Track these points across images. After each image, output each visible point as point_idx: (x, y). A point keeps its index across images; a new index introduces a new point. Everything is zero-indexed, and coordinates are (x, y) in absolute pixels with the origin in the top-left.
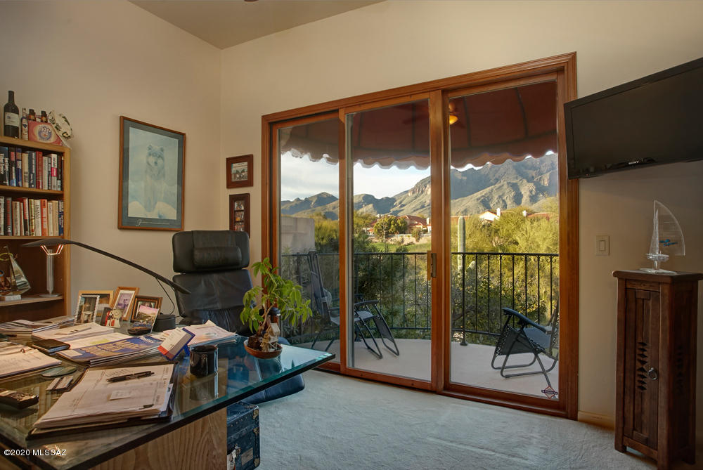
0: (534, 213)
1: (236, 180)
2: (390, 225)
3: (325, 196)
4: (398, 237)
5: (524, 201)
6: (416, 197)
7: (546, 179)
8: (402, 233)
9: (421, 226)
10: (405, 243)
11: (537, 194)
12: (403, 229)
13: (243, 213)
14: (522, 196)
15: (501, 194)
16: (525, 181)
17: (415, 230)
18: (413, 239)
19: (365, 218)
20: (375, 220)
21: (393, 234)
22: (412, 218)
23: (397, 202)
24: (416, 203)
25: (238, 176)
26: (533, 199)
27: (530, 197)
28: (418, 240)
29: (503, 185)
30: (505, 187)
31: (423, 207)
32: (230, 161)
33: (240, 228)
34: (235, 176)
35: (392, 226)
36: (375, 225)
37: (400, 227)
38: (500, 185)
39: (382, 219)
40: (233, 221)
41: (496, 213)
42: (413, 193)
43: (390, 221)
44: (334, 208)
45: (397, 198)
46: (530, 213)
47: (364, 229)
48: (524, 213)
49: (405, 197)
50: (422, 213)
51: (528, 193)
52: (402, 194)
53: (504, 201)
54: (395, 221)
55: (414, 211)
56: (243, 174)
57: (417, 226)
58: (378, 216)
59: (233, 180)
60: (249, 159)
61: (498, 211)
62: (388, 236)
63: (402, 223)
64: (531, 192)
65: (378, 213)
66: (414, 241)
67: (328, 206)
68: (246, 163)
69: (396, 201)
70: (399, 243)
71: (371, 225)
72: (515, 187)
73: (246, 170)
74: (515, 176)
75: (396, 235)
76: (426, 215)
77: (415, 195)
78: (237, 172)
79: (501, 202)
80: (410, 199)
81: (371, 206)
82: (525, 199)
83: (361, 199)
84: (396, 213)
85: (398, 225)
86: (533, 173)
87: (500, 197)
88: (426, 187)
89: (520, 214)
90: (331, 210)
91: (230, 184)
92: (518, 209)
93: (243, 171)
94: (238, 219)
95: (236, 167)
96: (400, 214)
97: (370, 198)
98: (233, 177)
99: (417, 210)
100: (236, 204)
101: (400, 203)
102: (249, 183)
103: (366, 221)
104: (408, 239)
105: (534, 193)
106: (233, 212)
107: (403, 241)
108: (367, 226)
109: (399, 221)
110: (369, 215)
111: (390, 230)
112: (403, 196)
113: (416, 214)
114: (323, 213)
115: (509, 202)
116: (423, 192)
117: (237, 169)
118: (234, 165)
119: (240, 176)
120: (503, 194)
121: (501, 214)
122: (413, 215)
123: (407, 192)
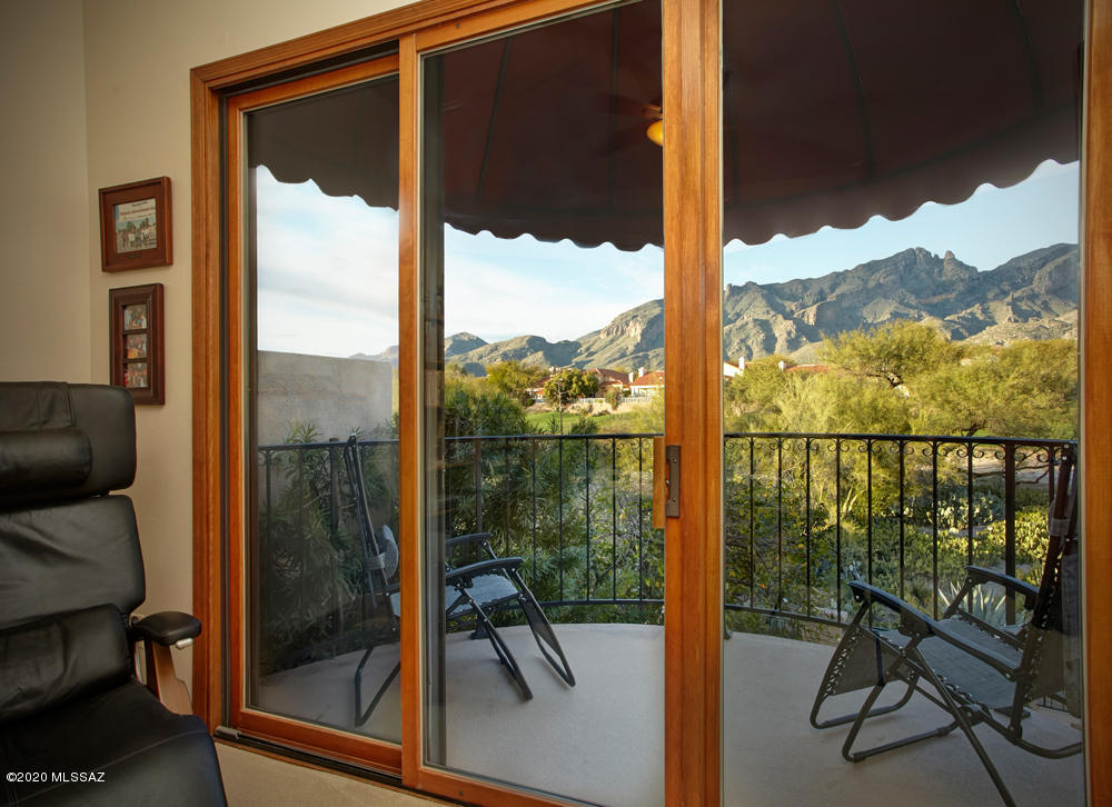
0: (796, 365)
1: (129, 249)
2: (571, 383)
3: (466, 339)
4: (583, 403)
5: (778, 346)
6: (612, 341)
7: (811, 316)
8: (591, 396)
9: (621, 386)
10: (595, 412)
11: (798, 337)
12: (591, 391)
13: (144, 337)
14: (776, 340)
15: (743, 337)
16: (780, 317)
17: (610, 392)
18: (607, 406)
19: (530, 373)
20: (546, 376)
21: (575, 397)
22: (606, 373)
23: (583, 349)
24: (613, 350)
25: (132, 237)
26: (793, 344)
27: (788, 341)
28: (615, 408)
29: (747, 323)
30: (750, 325)
31: (623, 355)
32: (110, 198)
33: (137, 377)
34: (125, 240)
35: (574, 385)
36: (546, 383)
37: (586, 387)
38: (743, 322)
39: (558, 374)
40: (119, 361)
41: (737, 366)
42: (608, 334)
43: (571, 377)
44: (481, 357)
45: (581, 342)
46: (790, 365)
47: (529, 390)
48: (781, 365)
49: (596, 341)
50: (621, 366)
51: (785, 336)
52: (590, 335)
53: (748, 348)
54: (579, 377)
55: (610, 362)
56: (146, 232)
57: (614, 386)
58: (551, 369)
59: (121, 249)
60: (158, 189)
61: (742, 361)
62: (566, 400)
63: (589, 380)
64: (789, 333)
65: (552, 365)
66: (610, 410)
67: (471, 353)
68: (152, 203)
69: (581, 346)
70: (586, 413)
71: (540, 383)
72: (765, 326)
73: (153, 220)
74: (765, 310)
75: (581, 400)
76: (628, 369)
77: (611, 337)
78: (131, 227)
79: (744, 348)
80: (603, 344)
81: (540, 354)
82: (780, 345)
83: (524, 343)
84: (580, 365)
85: (583, 382)
86: (791, 306)
87: (742, 341)
88: (628, 325)
89: (774, 366)
90: (475, 360)
91: (112, 261)
92: (771, 359)
93: (145, 225)
94: (133, 354)
95: (128, 214)
96: (586, 367)
97: (538, 342)
98: (119, 240)
99: (615, 360)
100: (128, 314)
101: (588, 349)
102: (160, 255)
103: (532, 378)
104: (600, 405)
105: (793, 336)
106: (119, 337)
107: (591, 409)
108: (533, 385)
109: (585, 378)
110: (537, 368)
111: (570, 392)
112: (593, 339)
113: (612, 367)
114: (461, 366)
115: (756, 349)
116: (623, 333)
117: (130, 217)
118: (122, 208)
119: (137, 239)
120: (747, 337)
121: (746, 367)
122: (608, 367)
123: (598, 332)
